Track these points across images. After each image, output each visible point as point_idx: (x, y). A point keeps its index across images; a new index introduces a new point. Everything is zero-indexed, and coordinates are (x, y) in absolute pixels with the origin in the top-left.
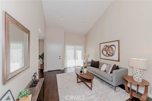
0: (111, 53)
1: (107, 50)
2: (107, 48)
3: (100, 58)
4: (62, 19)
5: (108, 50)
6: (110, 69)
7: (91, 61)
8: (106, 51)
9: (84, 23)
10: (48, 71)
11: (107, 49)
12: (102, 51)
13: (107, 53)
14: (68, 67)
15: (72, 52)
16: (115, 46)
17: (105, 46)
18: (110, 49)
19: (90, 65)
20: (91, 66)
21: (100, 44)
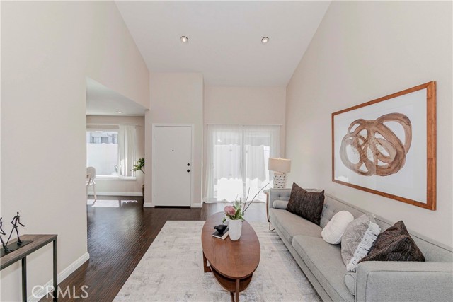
0: (383, 156)
1: (361, 142)
2: (364, 133)
3: (334, 180)
4: (184, 40)
5: (366, 141)
6: (360, 245)
7: (290, 187)
8: (359, 146)
9: (265, 41)
10: (156, 207)
11: (362, 138)
12: (343, 149)
13: (363, 158)
14: (218, 200)
15: (231, 151)
16: (405, 118)
17: (353, 124)
18: (377, 135)
19: (285, 204)
20: (288, 209)
21: (334, 115)
